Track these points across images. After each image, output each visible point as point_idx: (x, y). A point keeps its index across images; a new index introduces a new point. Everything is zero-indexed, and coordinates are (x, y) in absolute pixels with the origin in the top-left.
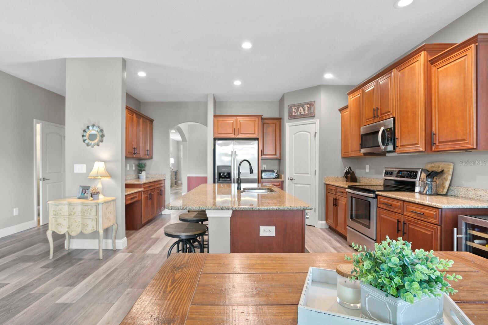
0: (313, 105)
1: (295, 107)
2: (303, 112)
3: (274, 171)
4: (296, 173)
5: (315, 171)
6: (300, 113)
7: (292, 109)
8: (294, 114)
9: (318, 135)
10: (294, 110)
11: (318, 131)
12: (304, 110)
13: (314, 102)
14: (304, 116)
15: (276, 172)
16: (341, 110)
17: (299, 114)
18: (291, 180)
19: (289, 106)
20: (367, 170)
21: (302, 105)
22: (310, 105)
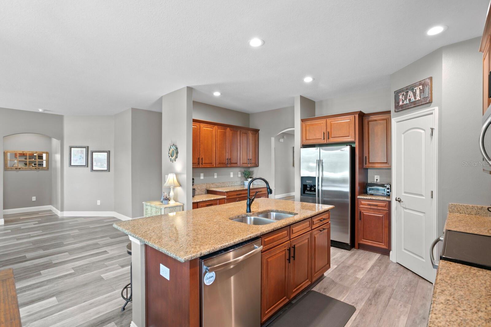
1: (403, 93)
2: (413, 99)
3: (385, 185)
4: (405, 193)
6: (410, 100)
7: (399, 96)
8: (401, 103)
9: (436, 133)
10: (401, 97)
11: (436, 127)
12: (415, 95)
13: (431, 79)
14: (415, 105)
17: (408, 102)
18: (399, 201)
19: (395, 92)
21: (411, 88)
22: (423, 85)
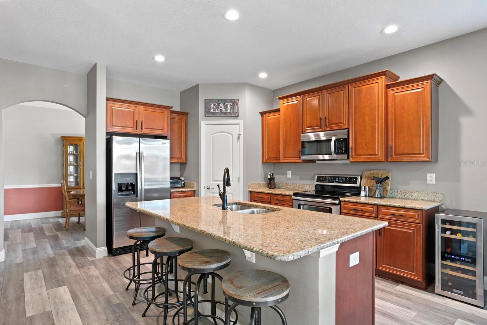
0: (237, 104)
1: (215, 103)
2: (224, 110)
3: (181, 178)
4: (214, 181)
5: (239, 177)
6: (221, 110)
7: (211, 105)
8: (212, 110)
9: (241, 138)
10: (212, 106)
11: (242, 133)
12: (226, 108)
13: (238, 100)
14: (226, 115)
15: (182, 180)
16: (262, 114)
17: (219, 111)
18: (208, 189)
19: (205, 100)
20: (289, 176)
21: (224, 101)
22: (233, 103)
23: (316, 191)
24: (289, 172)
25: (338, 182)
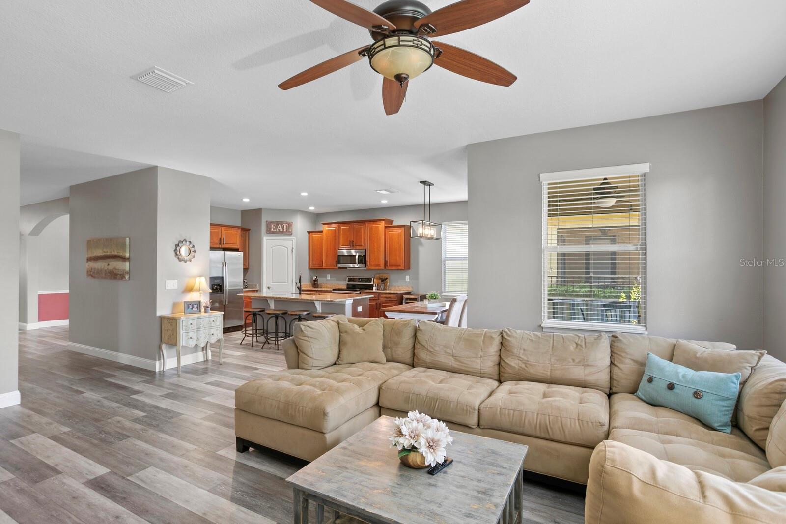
0: (291, 225)
1: (274, 224)
2: (281, 230)
4: (273, 282)
5: (292, 279)
6: (279, 230)
8: (272, 229)
9: (294, 250)
10: (272, 226)
11: (295, 247)
12: (283, 228)
13: (292, 222)
14: (282, 233)
16: (309, 232)
17: (277, 230)
18: (269, 288)
19: (267, 221)
20: (329, 278)
21: (282, 223)
22: (288, 225)
23: (347, 288)
24: (329, 276)
25: (361, 282)
